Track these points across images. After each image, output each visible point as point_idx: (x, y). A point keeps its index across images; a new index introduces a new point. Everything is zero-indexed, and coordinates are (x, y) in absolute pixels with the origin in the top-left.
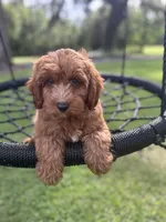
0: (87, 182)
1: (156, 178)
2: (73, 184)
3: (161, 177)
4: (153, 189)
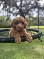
0: (22, 57)
1: (39, 54)
2: (18, 58)
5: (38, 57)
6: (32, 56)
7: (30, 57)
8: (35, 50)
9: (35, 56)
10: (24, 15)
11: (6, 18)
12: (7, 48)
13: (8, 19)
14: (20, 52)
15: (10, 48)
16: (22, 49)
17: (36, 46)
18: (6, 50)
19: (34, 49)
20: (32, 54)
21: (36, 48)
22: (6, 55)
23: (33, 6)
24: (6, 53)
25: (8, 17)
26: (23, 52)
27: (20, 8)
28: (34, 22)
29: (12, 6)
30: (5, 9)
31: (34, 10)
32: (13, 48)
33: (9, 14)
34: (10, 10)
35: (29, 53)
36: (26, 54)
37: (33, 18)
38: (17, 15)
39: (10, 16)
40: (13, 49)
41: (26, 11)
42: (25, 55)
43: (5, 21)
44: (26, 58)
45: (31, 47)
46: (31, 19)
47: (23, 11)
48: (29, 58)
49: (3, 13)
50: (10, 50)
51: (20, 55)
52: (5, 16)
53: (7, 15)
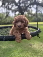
4: (36, 54)
6: (29, 54)
8: (33, 47)
10: (23, 11)
11: (5, 15)
12: (5, 45)
13: (7, 16)
14: (18, 50)
15: (8, 45)
16: (20, 46)
19: (31, 46)
20: (29, 51)
21: (34, 45)
22: (3, 52)
23: (32, 2)
25: (7, 14)
26: (20, 49)
27: (19, 5)
28: (33, 19)
29: (10, 2)
30: (4, 6)
31: (33, 7)
32: (11, 45)
33: (8, 11)
34: (9, 7)
35: (26, 51)
36: (23, 51)
38: (16, 12)
39: (9, 13)
41: (25, 8)
42: (22, 53)
45: (29, 44)
46: (30, 16)
47: (22, 8)
49: (2, 10)
51: (17, 52)
52: (4, 13)
53: (7, 12)
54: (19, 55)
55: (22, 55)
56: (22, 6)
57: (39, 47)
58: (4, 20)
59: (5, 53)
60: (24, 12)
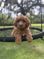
0: (23, 55)
1: (40, 53)
2: (19, 56)
3: (42, 53)
4: (40, 56)
5: (39, 56)
6: (33, 55)
7: (31, 55)
8: (36, 49)
9: (36, 55)
10: (25, 13)
11: (7, 16)
12: (8, 46)
13: (9, 17)
14: (22, 51)
15: (11, 46)
17: (37, 44)
18: (7, 48)
19: (35, 47)
20: (33, 52)
21: (37, 47)
22: (7, 53)
23: (34, 3)
24: (7, 51)
28: (35, 20)
30: (6, 7)
31: (35, 8)
34: (11, 8)
35: (30, 52)
36: (27, 52)
37: (34, 15)
38: (18, 13)
39: (11, 14)
40: (14, 47)
41: (27, 9)
42: (26, 54)
43: (6, 19)
44: (27, 57)
45: (32, 46)
47: (24, 9)
48: (30, 57)
49: (4, 11)
50: (11, 48)
51: (21, 53)
52: (6, 14)
53: (9, 13)
54: (23, 56)
55: (26, 56)
56: (25, 7)
57: (43, 49)
58: (6, 21)
59: (10, 54)
60: (27, 13)
